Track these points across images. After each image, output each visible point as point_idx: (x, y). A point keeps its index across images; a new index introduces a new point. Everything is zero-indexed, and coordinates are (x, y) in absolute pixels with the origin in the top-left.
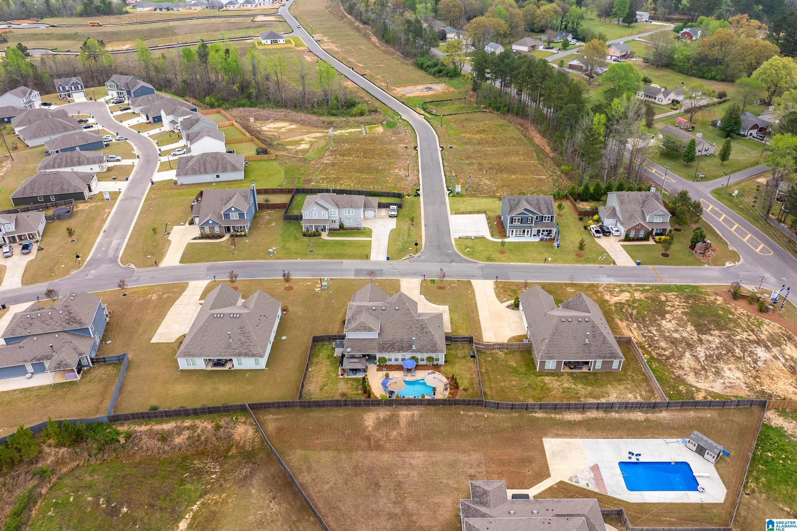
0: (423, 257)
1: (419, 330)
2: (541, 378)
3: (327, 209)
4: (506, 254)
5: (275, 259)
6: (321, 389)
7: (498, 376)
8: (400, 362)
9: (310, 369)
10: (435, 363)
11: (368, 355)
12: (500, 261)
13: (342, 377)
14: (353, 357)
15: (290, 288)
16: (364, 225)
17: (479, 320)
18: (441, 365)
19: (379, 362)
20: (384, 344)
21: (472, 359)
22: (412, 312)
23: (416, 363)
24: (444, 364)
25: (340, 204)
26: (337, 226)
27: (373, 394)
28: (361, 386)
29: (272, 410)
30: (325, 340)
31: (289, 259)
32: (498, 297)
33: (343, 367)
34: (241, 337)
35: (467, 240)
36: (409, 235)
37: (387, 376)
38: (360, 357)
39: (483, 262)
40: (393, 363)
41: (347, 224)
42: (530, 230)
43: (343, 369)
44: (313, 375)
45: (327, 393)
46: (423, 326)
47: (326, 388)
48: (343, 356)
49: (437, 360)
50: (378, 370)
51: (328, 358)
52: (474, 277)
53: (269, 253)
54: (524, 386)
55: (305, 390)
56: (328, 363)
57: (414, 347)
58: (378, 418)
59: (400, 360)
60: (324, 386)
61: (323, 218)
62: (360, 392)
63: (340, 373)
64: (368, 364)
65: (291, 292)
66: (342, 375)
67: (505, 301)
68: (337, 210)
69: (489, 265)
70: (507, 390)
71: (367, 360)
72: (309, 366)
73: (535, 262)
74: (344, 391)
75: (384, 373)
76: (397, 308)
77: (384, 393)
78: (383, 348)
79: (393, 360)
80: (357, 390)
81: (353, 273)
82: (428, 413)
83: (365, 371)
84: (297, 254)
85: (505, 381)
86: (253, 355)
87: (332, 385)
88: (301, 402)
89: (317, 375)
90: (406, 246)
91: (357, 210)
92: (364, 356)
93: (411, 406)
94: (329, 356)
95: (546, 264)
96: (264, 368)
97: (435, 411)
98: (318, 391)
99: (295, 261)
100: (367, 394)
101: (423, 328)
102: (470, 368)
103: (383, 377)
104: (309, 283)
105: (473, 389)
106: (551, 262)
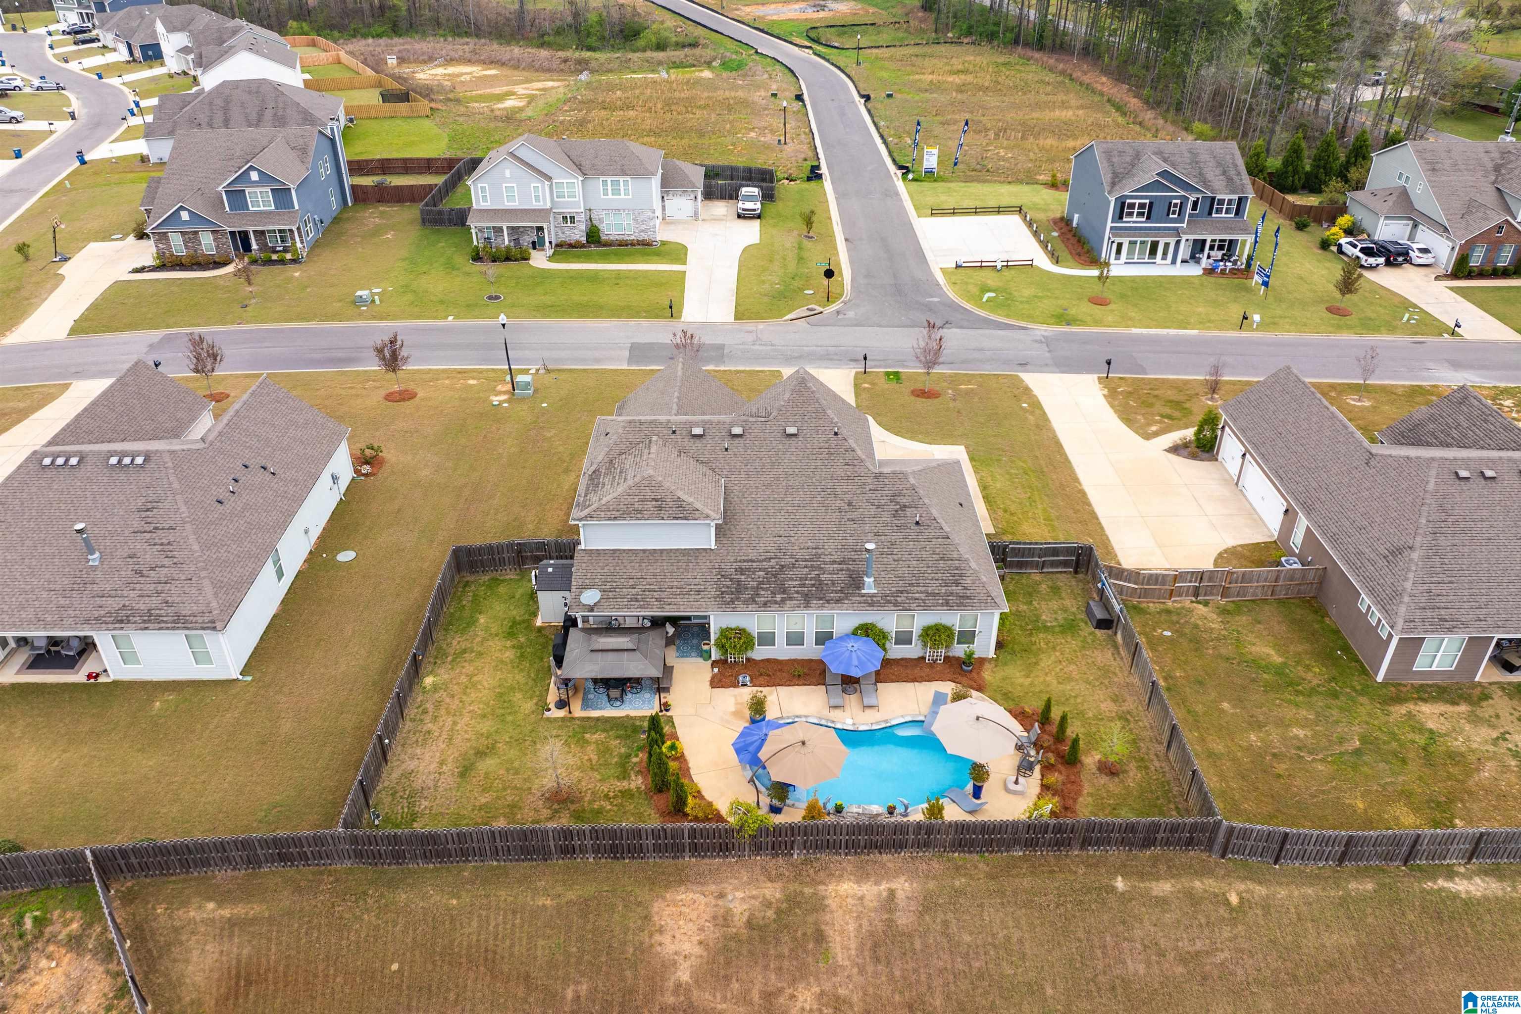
0: (851, 314)
1: (886, 517)
2: (1403, 709)
3: (549, 179)
4: (1112, 306)
5: (374, 318)
6: (465, 771)
7: (1225, 705)
8: (809, 650)
9: (429, 681)
10: (959, 650)
11: (674, 620)
12: (1097, 323)
13: (562, 713)
14: (610, 628)
15: (405, 396)
16: (662, 234)
17: (1083, 493)
18: (982, 661)
19: (721, 647)
20: (741, 571)
21: (1099, 633)
22: (852, 442)
23: (881, 654)
24: (991, 654)
25: (586, 164)
26: (578, 234)
27: (699, 795)
28: (643, 756)
29: (222, 876)
30: (502, 562)
31: (418, 317)
32: (1128, 421)
33: (565, 672)
34: (138, 545)
35: (983, 273)
36: (800, 259)
37: (758, 707)
38: (641, 630)
39: (1044, 327)
40: (781, 651)
41: (610, 229)
42: (1172, 241)
43: (566, 682)
44: (438, 704)
45: (485, 790)
46: (904, 501)
47: (489, 764)
48: (570, 622)
49: (968, 637)
50: (716, 683)
51: (511, 634)
52: (1024, 365)
53: (358, 302)
54: (1349, 747)
55: (391, 776)
56: (509, 654)
57: (870, 586)
58: (723, 919)
59: (810, 638)
60: (481, 754)
61: (535, 205)
62: (637, 782)
63: (553, 696)
64: (672, 656)
65: (407, 406)
66: (562, 704)
67: (1156, 434)
68: (577, 181)
69: (1065, 333)
70: (1281, 768)
71: (670, 642)
72: (425, 667)
73: (1208, 328)
74: (565, 781)
75: (746, 694)
76: (791, 430)
77: (748, 796)
78: (740, 589)
79: (781, 639)
80: (624, 775)
81: (627, 353)
82: (960, 892)
83: (660, 685)
84: (445, 305)
85: (1260, 726)
86: (180, 622)
87: (513, 753)
88: (354, 840)
89: (455, 704)
90: (796, 284)
91: (641, 183)
92: (657, 623)
93: (875, 856)
94: (514, 623)
95: (1244, 334)
96: (235, 674)
97: (992, 877)
98: (448, 780)
99: (440, 323)
100: (671, 796)
101: (904, 507)
102: (1106, 671)
103: (737, 714)
104: (471, 382)
105: (1143, 765)
106: (1261, 326)
